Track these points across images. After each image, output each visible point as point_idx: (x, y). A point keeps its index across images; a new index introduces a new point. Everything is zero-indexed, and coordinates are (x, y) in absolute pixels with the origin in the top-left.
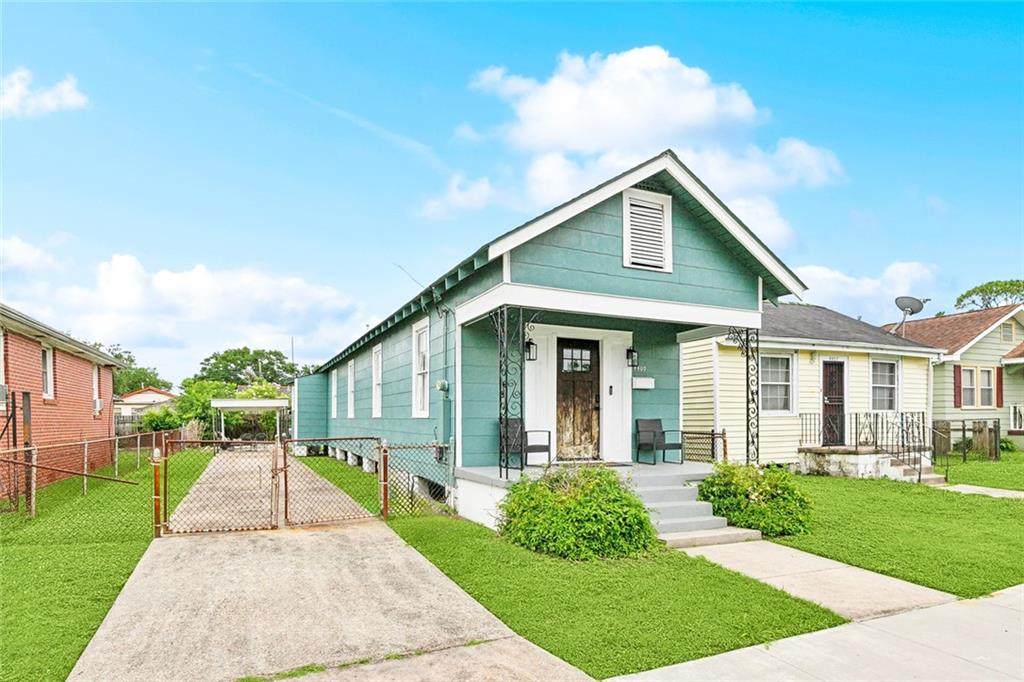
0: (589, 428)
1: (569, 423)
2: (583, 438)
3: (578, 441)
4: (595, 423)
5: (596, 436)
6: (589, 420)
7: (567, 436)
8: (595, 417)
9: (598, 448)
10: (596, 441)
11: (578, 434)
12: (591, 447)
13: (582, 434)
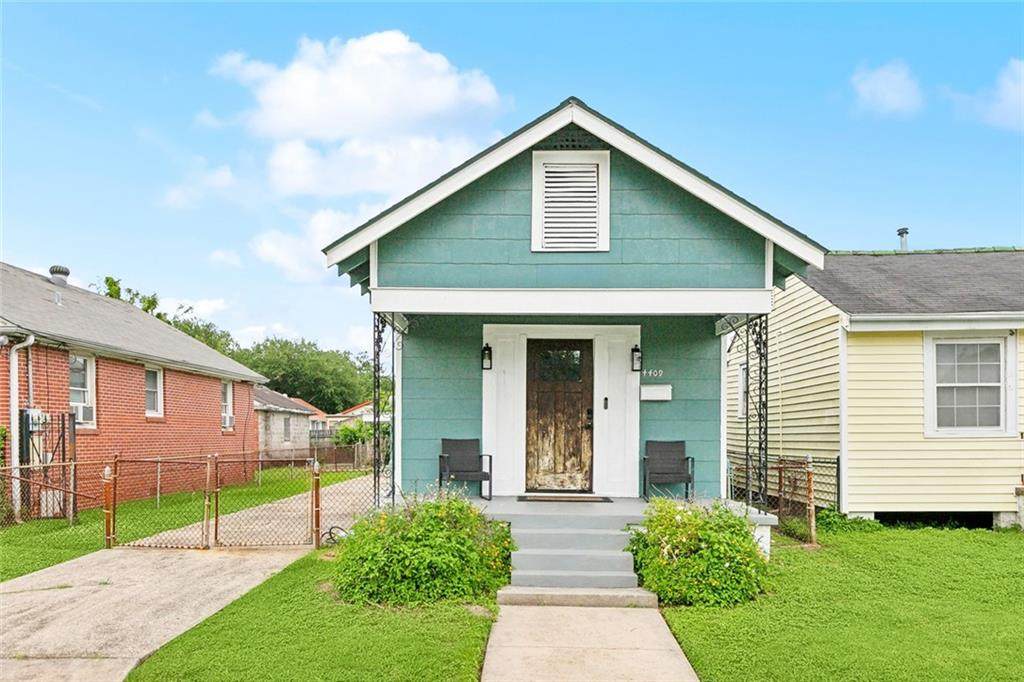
0: (576, 452)
1: (547, 445)
2: (568, 464)
3: (560, 468)
4: (585, 445)
5: (588, 463)
6: (578, 442)
7: (546, 461)
8: (585, 437)
9: (590, 476)
10: (587, 468)
11: (560, 459)
12: (579, 476)
13: (565, 460)
